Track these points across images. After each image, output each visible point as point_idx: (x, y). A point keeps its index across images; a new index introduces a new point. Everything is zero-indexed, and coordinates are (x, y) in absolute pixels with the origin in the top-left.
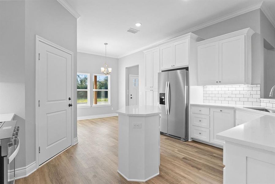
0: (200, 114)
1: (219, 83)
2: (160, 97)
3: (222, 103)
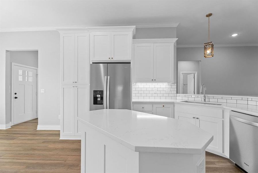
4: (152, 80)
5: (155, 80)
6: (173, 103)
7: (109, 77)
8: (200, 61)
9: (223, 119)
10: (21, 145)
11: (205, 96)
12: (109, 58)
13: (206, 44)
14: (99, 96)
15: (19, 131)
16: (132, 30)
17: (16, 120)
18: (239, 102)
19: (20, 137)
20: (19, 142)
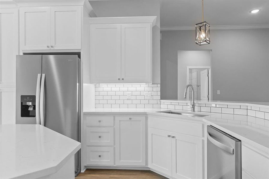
0: (99, 127)
1: (121, 80)
2: (22, 103)
3: (128, 108)
4: (119, 79)
5: (123, 79)
6: (145, 114)
7: (44, 75)
8: (211, 50)
9: (203, 139)
11: (194, 103)
12: (48, 47)
13: (200, 25)
14: (30, 104)
16: (83, 5)
18: (237, 112)
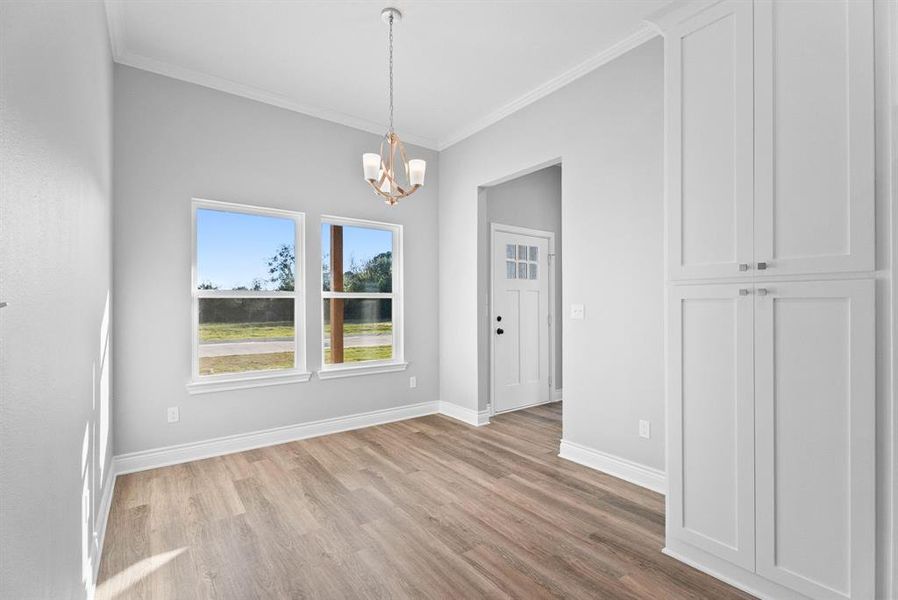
10: (521, 515)
15: (508, 445)
17: (502, 404)
19: (519, 474)
20: (515, 496)
